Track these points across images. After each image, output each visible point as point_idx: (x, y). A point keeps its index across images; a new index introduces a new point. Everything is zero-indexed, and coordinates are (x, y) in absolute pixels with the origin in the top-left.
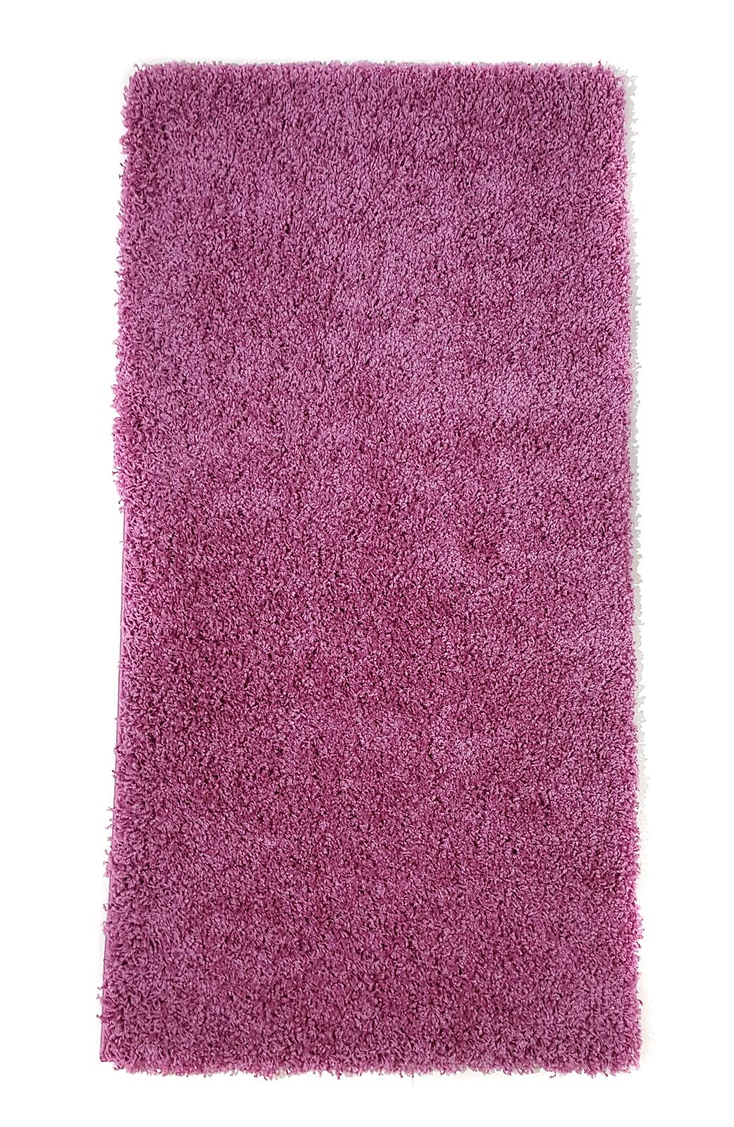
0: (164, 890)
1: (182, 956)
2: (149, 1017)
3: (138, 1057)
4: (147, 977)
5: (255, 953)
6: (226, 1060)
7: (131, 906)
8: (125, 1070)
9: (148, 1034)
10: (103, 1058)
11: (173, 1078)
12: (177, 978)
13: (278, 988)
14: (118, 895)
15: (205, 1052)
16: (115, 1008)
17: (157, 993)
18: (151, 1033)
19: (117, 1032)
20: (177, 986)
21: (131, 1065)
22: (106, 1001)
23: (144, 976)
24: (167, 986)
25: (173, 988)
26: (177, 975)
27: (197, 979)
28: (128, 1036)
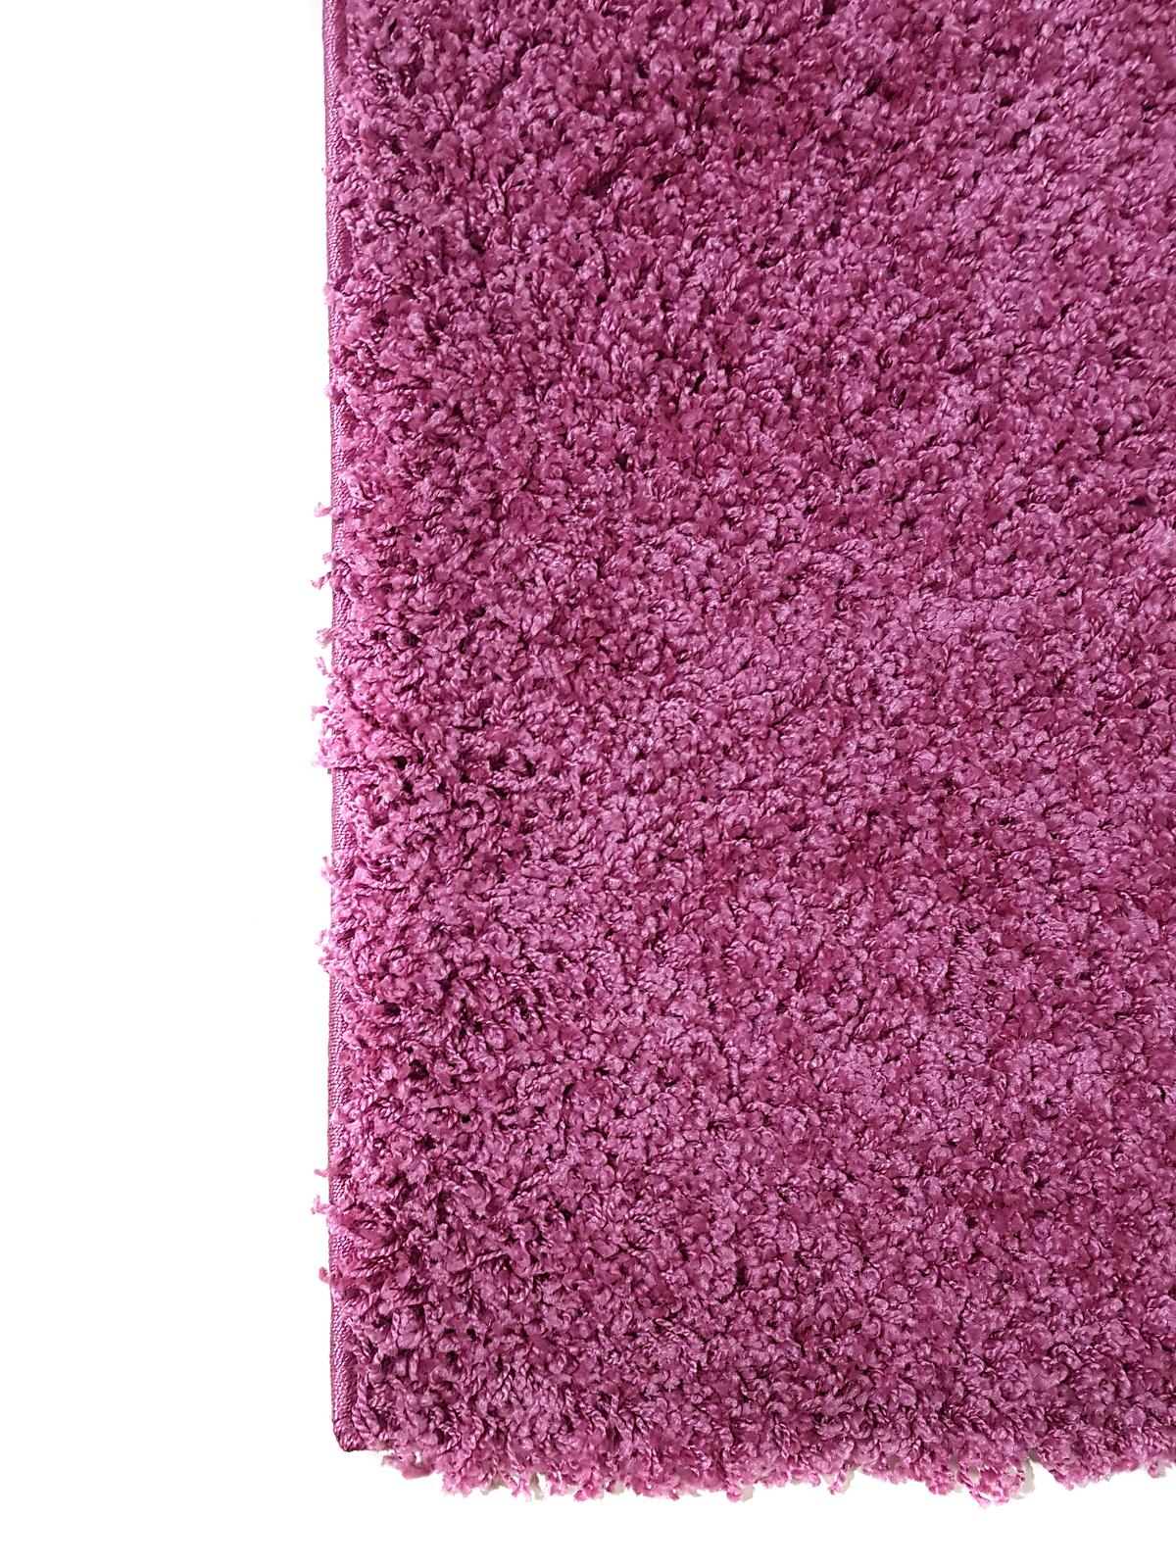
0: (551, 802)
1: (633, 1041)
2: (526, 1269)
3: (487, 1426)
4: (508, 1120)
5: (919, 1022)
6: (827, 1432)
7: (433, 856)
8: (436, 1478)
9: (523, 1334)
10: (350, 1438)
11: (622, 1506)
12: (621, 1125)
13: (1017, 1151)
14: (377, 822)
15: (743, 1400)
16: (387, 1243)
17: (552, 1179)
18: (532, 1330)
19: (403, 1333)
20: (624, 1150)
21: (460, 1457)
22: (352, 1218)
23: (494, 1117)
24: (586, 1152)
25: (611, 1157)
26: (619, 1113)
27: (701, 1122)
28: (445, 1347)
